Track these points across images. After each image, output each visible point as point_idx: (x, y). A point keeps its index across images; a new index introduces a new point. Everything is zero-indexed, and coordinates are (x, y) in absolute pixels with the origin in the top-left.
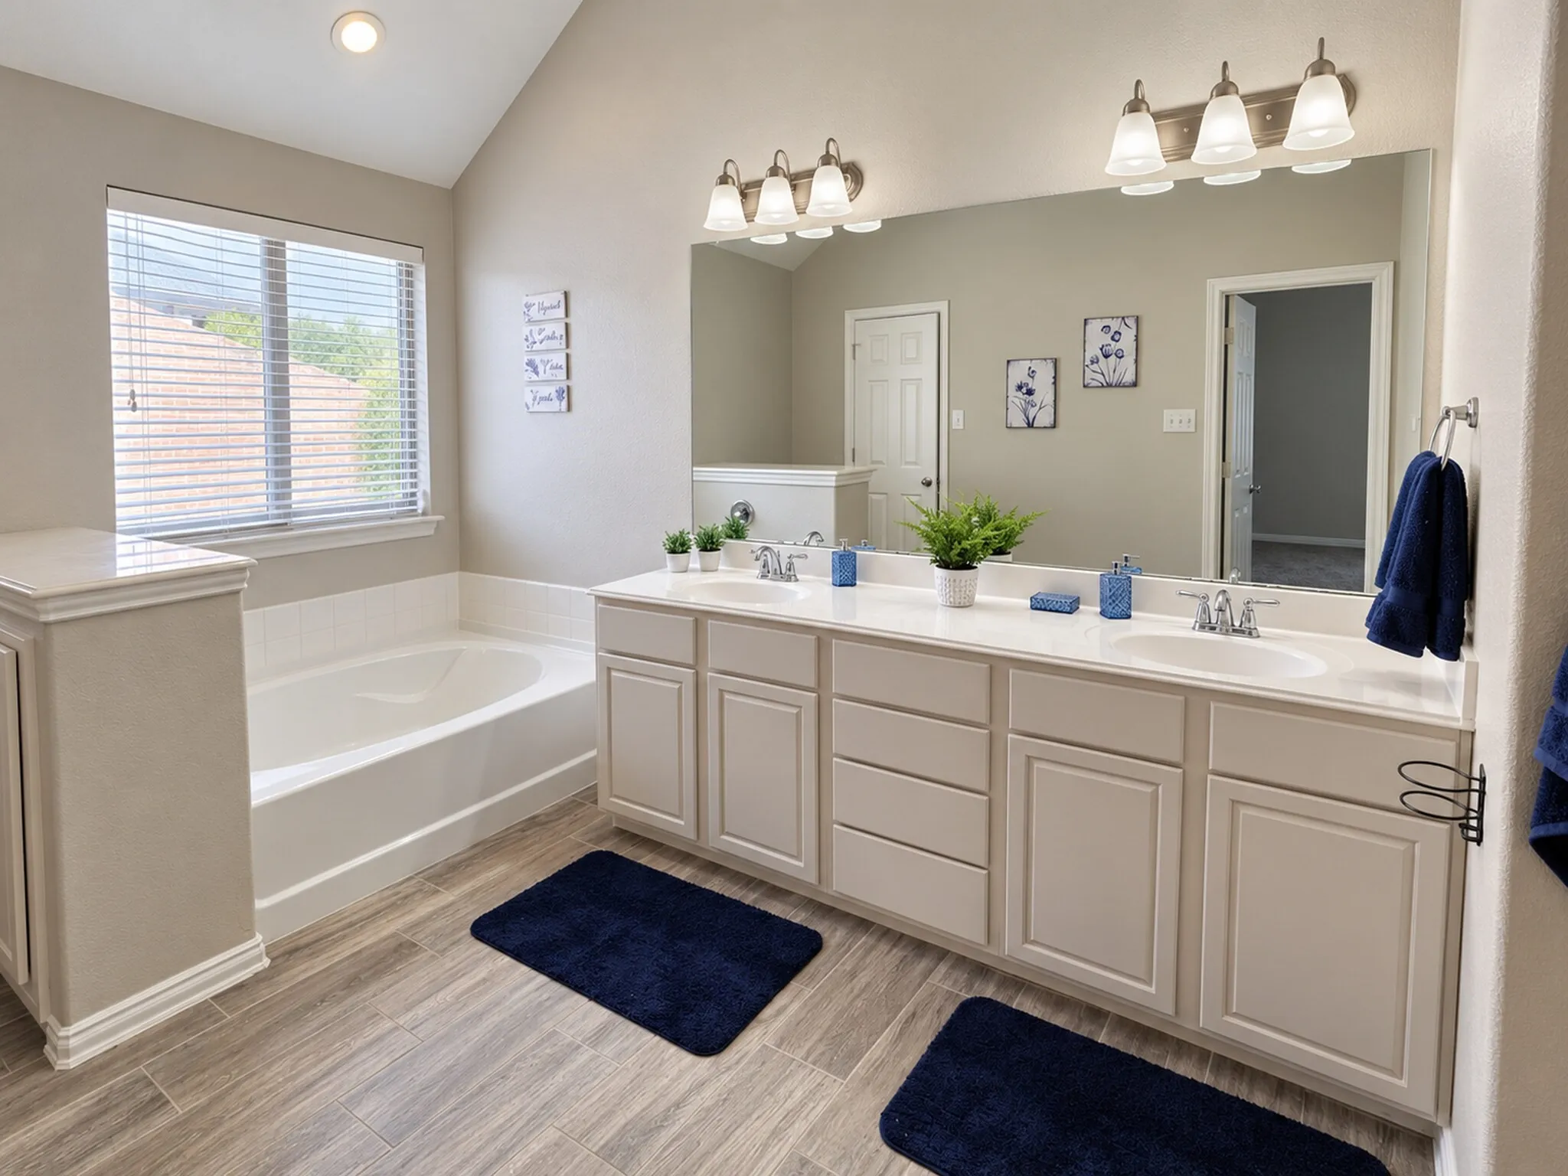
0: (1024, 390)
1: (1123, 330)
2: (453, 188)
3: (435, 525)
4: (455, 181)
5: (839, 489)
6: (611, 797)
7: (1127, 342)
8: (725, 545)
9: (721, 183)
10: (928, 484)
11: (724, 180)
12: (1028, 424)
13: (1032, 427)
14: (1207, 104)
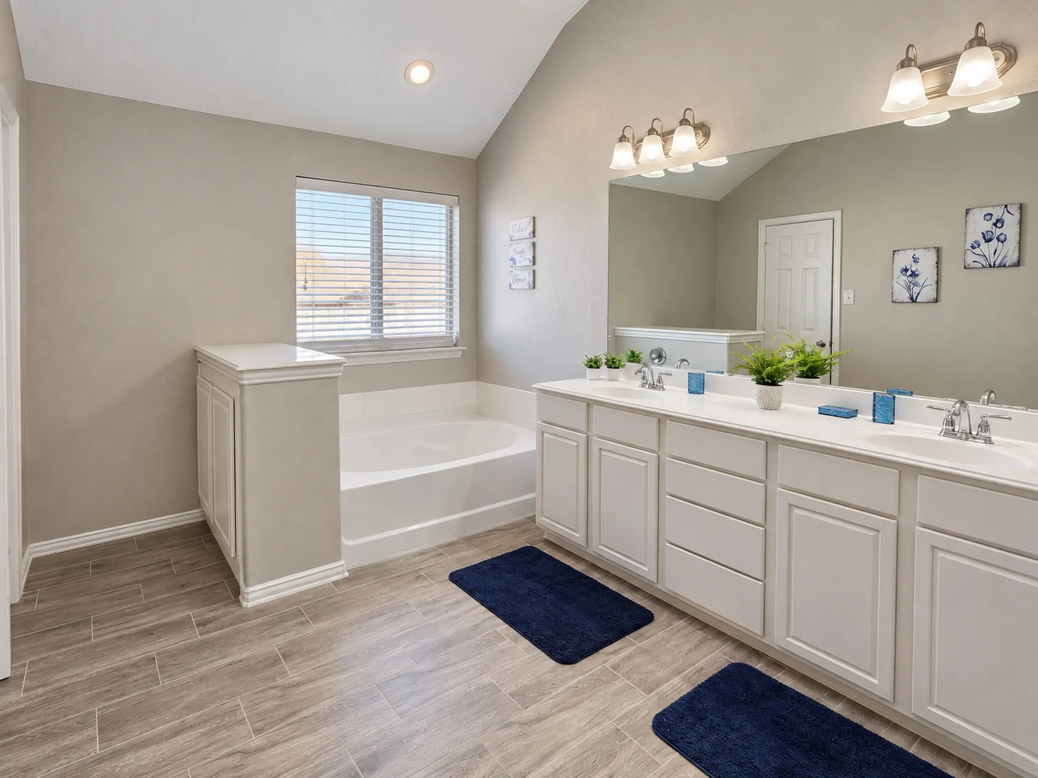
0: (909, 273)
1: (1007, 217)
2: (477, 158)
3: (461, 352)
4: (478, 156)
5: (730, 344)
6: (542, 517)
7: (1010, 229)
8: (626, 366)
9: (620, 141)
10: (823, 345)
11: (622, 139)
12: (912, 299)
13: (915, 301)
14: (961, 55)
